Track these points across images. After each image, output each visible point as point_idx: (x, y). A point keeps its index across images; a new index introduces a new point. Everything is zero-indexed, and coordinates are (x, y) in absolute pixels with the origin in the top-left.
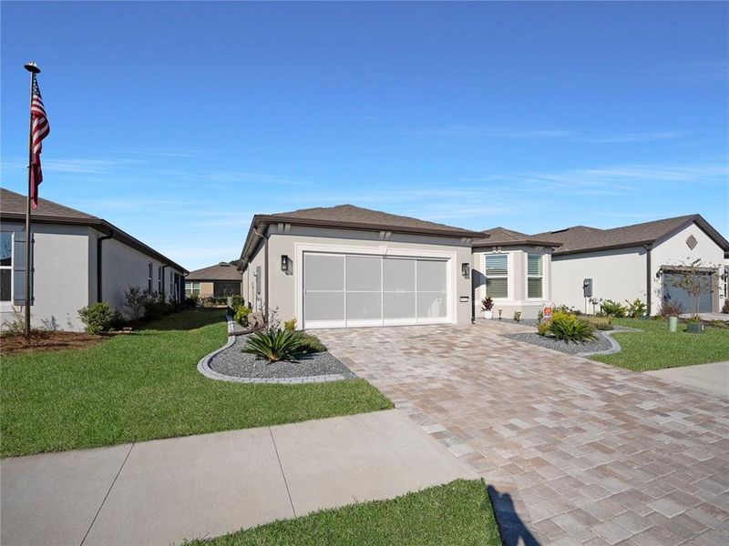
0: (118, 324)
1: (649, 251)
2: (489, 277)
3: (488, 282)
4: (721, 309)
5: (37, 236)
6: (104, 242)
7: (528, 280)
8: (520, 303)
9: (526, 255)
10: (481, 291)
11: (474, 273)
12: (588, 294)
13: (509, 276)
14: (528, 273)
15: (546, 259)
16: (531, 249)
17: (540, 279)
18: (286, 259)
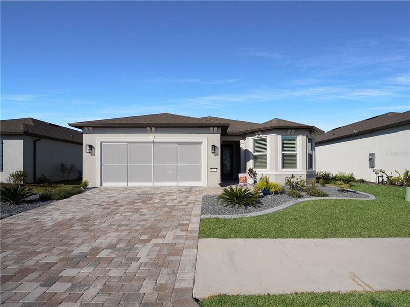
2: (256, 154)
5: (4, 141)
6: (37, 142)
7: (283, 155)
8: (273, 173)
9: (280, 137)
10: (250, 164)
11: (246, 151)
12: (372, 166)
13: (268, 153)
14: (283, 151)
15: (301, 140)
16: (284, 132)
17: (295, 155)
18: (91, 147)
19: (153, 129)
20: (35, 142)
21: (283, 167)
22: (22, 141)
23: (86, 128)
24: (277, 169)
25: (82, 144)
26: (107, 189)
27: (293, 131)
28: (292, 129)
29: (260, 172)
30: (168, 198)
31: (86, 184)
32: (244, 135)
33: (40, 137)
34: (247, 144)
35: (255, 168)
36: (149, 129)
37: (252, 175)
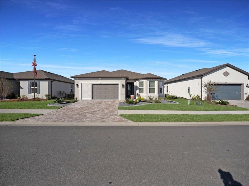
0: (54, 98)
1: (202, 78)
2: (140, 87)
3: (140, 89)
4: (245, 99)
5: (40, 82)
6: (52, 82)
7: (150, 88)
8: (146, 95)
9: (148, 81)
10: (138, 91)
11: (136, 86)
12: (189, 92)
13: (144, 87)
14: (150, 86)
15: (156, 82)
16: (150, 79)
17: (154, 88)
18: (78, 85)
19: (101, 78)
20: (51, 82)
21: (150, 93)
22: (47, 82)
23: (76, 78)
24: (147, 93)
25: (74, 84)
26: (84, 100)
27: (153, 79)
28: (153, 78)
29: (141, 94)
30: (108, 103)
31: (76, 99)
32: (135, 80)
33: (53, 80)
34: (137, 83)
35: (139, 93)
36: (99, 78)
37: (138, 96)
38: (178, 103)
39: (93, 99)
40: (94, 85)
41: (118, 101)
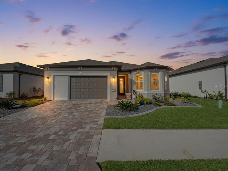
1: (225, 67)
8: (146, 92)
9: (149, 72)
10: (134, 87)
11: (132, 80)
13: (143, 81)
15: (161, 74)
18: (48, 78)
19: (81, 68)
20: (20, 75)
22: (13, 75)
23: (46, 68)
24: (148, 90)
27: (157, 69)
29: (139, 92)
30: (88, 106)
32: (130, 71)
33: (23, 73)
34: (132, 76)
35: (136, 89)
36: (79, 68)
37: (135, 94)
38: (200, 106)
39: (70, 99)
40: (72, 79)
41: (106, 103)
